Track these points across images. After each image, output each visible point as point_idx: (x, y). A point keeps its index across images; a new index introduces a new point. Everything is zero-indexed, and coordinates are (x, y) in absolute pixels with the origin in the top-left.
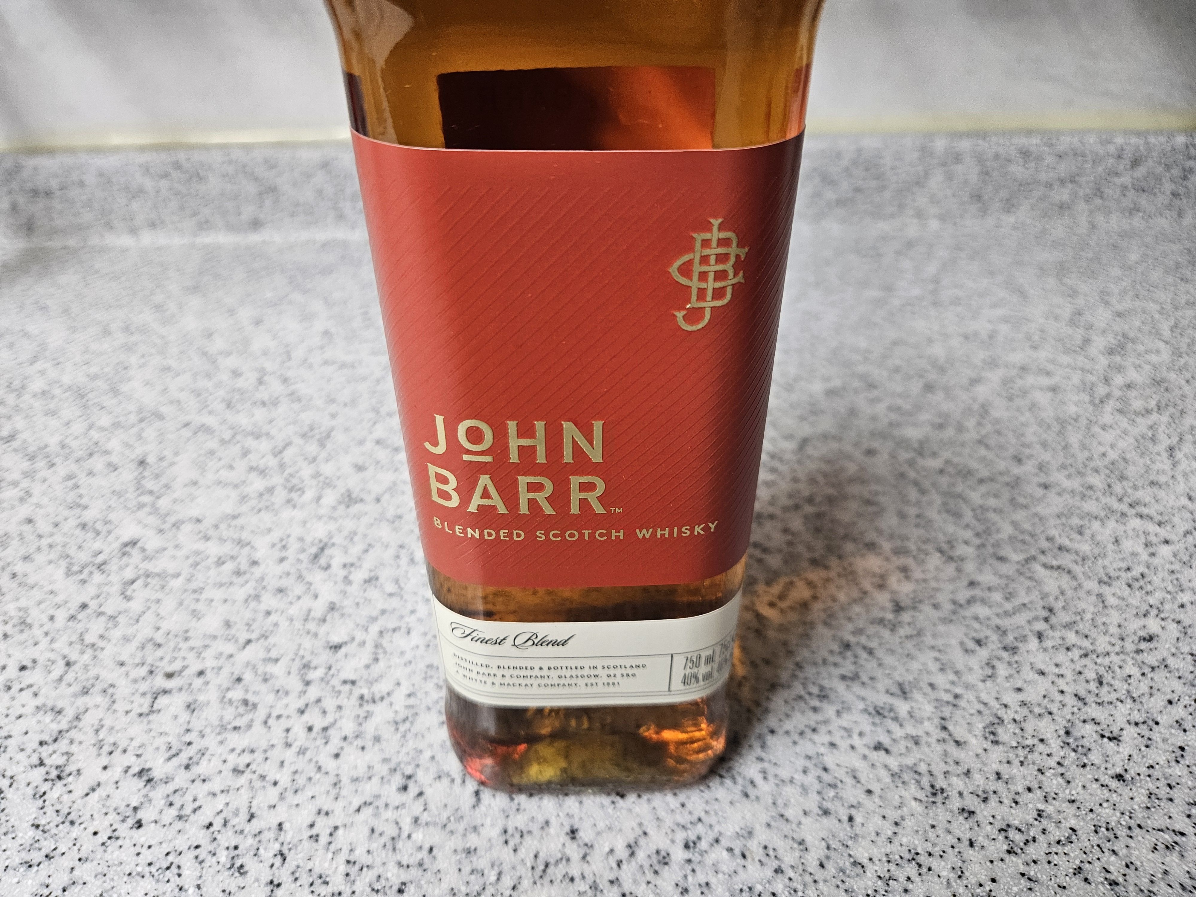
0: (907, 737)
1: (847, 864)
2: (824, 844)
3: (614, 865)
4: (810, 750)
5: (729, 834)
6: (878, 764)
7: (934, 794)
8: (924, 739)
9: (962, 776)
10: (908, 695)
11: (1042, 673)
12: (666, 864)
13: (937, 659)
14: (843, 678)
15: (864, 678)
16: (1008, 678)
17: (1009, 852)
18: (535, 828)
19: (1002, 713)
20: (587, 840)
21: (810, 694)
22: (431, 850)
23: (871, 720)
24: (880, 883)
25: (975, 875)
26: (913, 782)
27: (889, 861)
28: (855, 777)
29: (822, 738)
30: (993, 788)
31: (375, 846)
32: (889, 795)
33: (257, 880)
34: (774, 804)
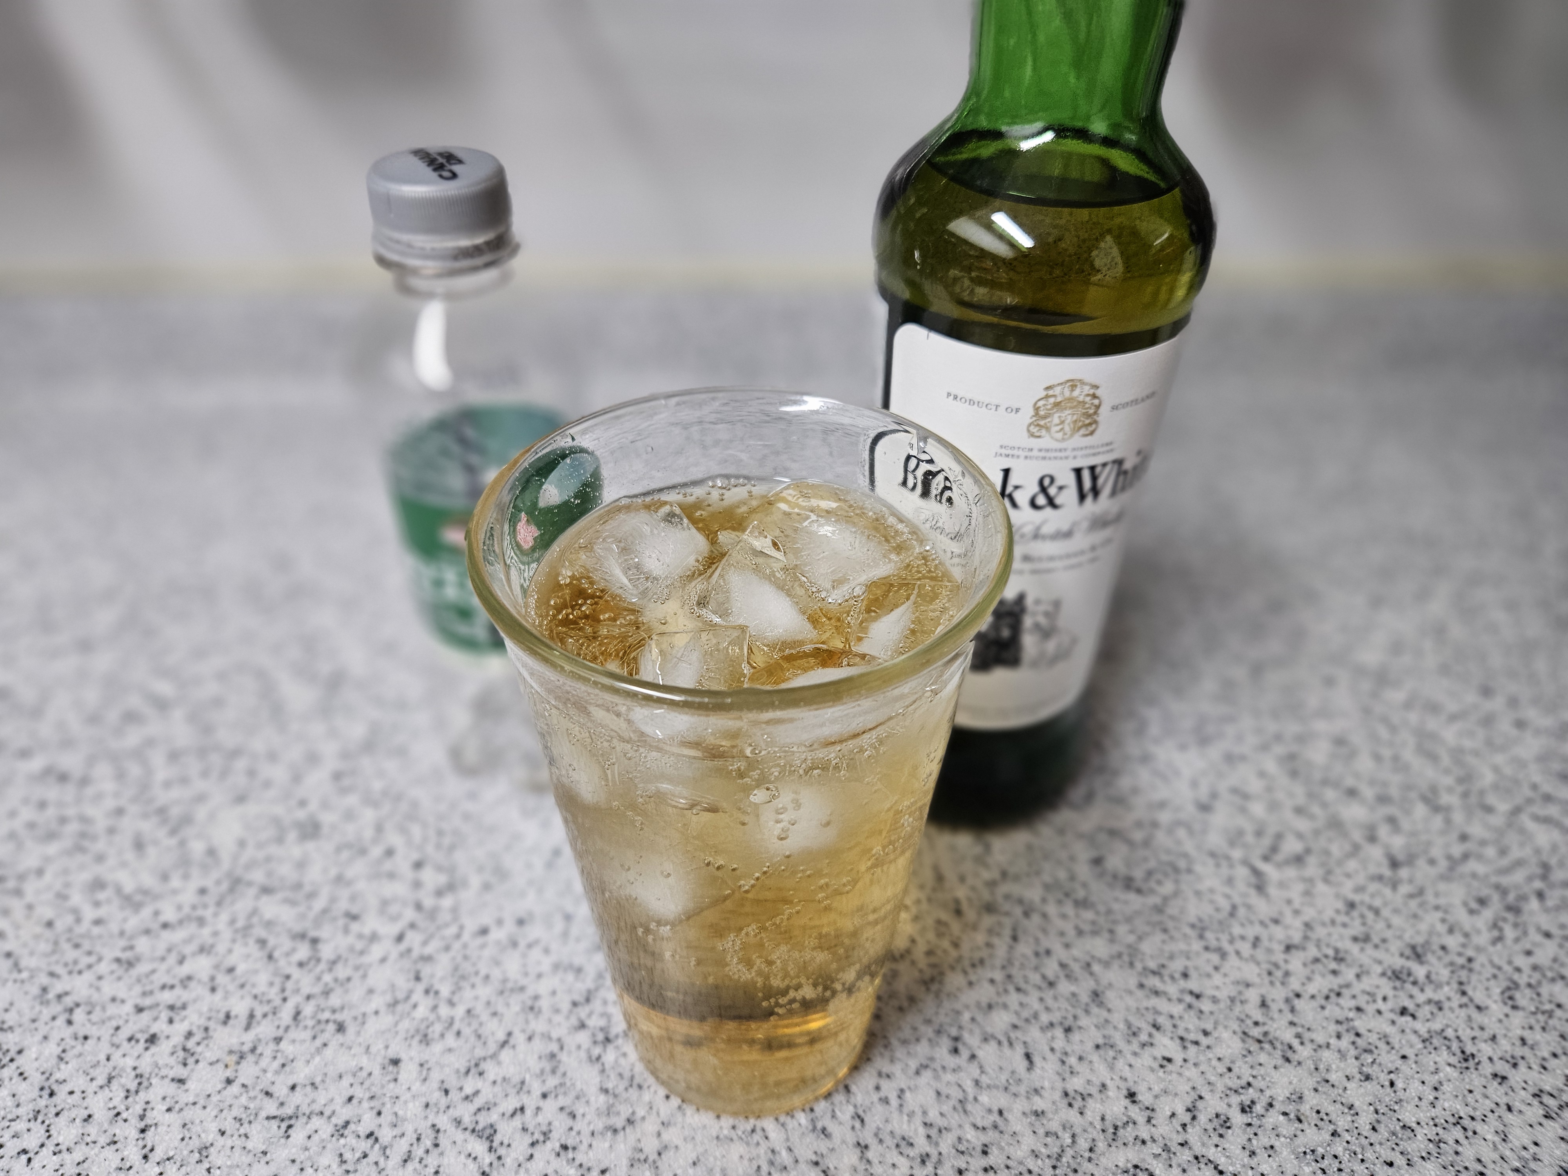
0: (1429, 1001)
1: (1398, 1128)
2: (1372, 1108)
3: (1180, 1129)
4: (1339, 1014)
5: (1281, 1099)
6: (1408, 1031)
7: (1466, 1060)
8: (1446, 1005)
9: (1490, 1042)
10: (1424, 959)
11: (1548, 935)
12: (1229, 1128)
13: (1443, 921)
14: (1355, 939)
15: (1376, 939)
16: (1517, 940)
17: (1546, 1117)
18: (1094, 1090)
19: (1516, 977)
20: (1147, 1104)
21: (1326, 956)
22: (1001, 1113)
23: (1391, 984)
24: (1431, 1145)
25: (1518, 1139)
26: (1444, 1048)
27: (1436, 1125)
28: (1388, 1043)
29: (1347, 1002)
30: (1521, 1054)
31: (946, 1108)
32: (1425, 1061)
33: (844, 1142)
34: (1317, 1069)
